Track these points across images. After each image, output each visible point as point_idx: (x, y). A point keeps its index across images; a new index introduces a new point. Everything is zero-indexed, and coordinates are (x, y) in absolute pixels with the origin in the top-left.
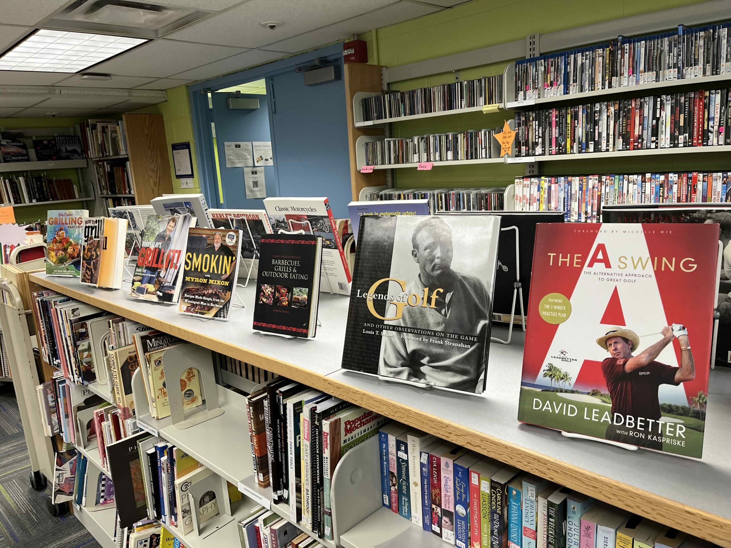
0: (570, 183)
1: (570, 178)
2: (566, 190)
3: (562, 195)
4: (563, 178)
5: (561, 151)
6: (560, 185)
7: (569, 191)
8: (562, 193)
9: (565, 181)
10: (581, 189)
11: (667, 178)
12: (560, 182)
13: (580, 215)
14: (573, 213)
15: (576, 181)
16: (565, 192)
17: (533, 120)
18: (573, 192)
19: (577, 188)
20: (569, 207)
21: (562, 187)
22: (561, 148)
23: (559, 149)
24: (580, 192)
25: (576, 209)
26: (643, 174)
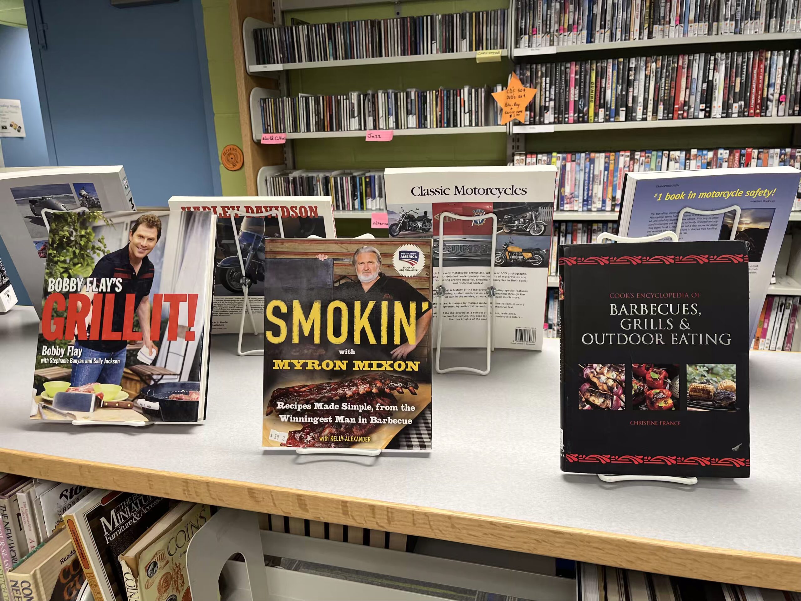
0: (592, 161)
1: (592, 155)
2: (587, 170)
3: (581, 177)
4: (583, 155)
5: (581, 119)
6: (579, 164)
7: (592, 172)
8: (582, 173)
9: (586, 159)
10: (606, 168)
11: (716, 154)
12: (580, 159)
13: (604, 202)
14: (595, 200)
15: (600, 159)
16: (585, 173)
17: (542, 77)
18: (596, 172)
19: (602, 168)
20: (590, 192)
21: (582, 166)
22: (581, 115)
23: (579, 117)
24: (606, 172)
25: (600, 195)
26: (688, 151)
